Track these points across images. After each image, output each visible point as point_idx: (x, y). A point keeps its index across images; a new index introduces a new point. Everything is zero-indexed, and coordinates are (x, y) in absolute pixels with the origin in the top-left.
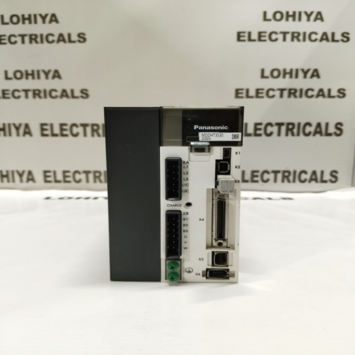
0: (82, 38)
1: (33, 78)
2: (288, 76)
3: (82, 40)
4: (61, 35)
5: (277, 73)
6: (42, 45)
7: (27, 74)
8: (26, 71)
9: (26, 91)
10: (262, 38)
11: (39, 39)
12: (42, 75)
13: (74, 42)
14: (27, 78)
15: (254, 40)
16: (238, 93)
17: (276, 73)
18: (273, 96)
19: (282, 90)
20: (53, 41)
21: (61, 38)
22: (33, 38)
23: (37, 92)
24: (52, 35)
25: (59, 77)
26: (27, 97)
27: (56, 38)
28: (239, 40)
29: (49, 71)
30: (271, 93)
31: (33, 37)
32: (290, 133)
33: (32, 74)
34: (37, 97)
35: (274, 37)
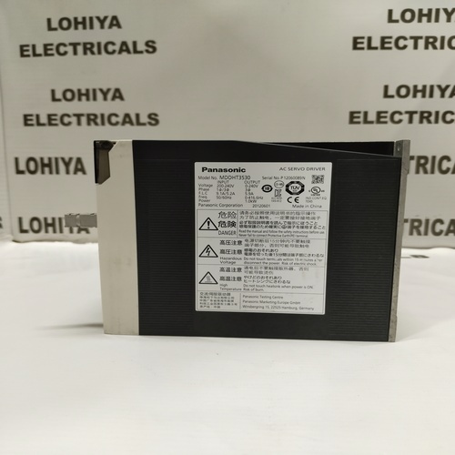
0: (151, 47)
1: (88, 99)
2: (419, 95)
3: (151, 50)
4: (124, 44)
5: (405, 91)
6: (99, 56)
7: (80, 94)
8: (79, 90)
9: (78, 116)
10: (386, 45)
11: (95, 49)
12: (100, 95)
13: (141, 52)
14: (80, 99)
15: (376, 48)
16: (353, 117)
17: (403, 91)
18: (400, 121)
19: (411, 114)
20: (114, 52)
21: (124, 48)
22: (88, 48)
23: (92, 117)
24: (113, 44)
25: (121, 98)
26: (79, 123)
27: (117, 48)
28: (355, 48)
29: (109, 90)
30: (397, 117)
31: (89, 46)
32: (421, 170)
33: (87, 95)
34: (92, 123)
35: (402, 43)
